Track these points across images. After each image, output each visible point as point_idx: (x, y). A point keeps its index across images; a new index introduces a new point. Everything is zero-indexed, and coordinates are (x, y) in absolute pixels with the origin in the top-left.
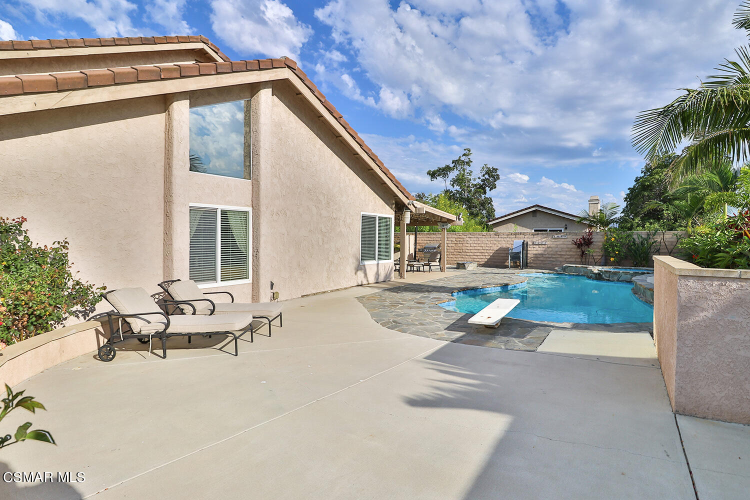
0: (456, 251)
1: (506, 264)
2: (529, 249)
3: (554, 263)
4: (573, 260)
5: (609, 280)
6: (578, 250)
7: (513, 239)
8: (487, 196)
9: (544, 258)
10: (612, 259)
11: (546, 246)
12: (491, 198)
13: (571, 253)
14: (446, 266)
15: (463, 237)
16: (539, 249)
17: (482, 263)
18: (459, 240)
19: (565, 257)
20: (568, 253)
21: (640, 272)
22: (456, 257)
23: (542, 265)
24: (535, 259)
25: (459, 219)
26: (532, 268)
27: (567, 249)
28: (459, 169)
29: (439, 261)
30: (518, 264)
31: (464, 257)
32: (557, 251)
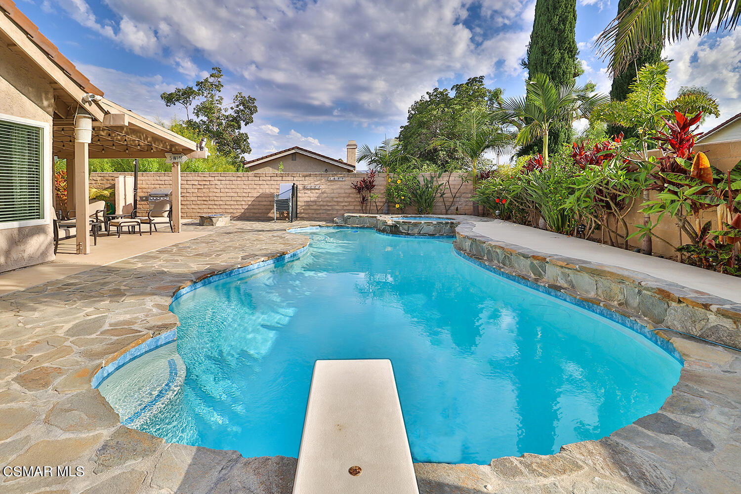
0: (199, 198)
1: (270, 215)
2: (299, 195)
3: (330, 212)
4: (352, 207)
5: (408, 234)
6: (358, 196)
7: (278, 182)
8: (241, 131)
9: (318, 206)
10: (397, 206)
11: (320, 191)
12: (246, 134)
13: (349, 199)
14: (182, 221)
15: (210, 178)
16: (312, 195)
17: (237, 214)
18: (204, 183)
19: (343, 204)
20: (346, 199)
21: (444, 222)
22: (200, 207)
23: (315, 216)
24: (308, 208)
25: (201, 148)
26: (303, 219)
27: (344, 195)
28: (205, 95)
29: (170, 216)
30: (286, 215)
31: (211, 207)
32: (333, 197)
